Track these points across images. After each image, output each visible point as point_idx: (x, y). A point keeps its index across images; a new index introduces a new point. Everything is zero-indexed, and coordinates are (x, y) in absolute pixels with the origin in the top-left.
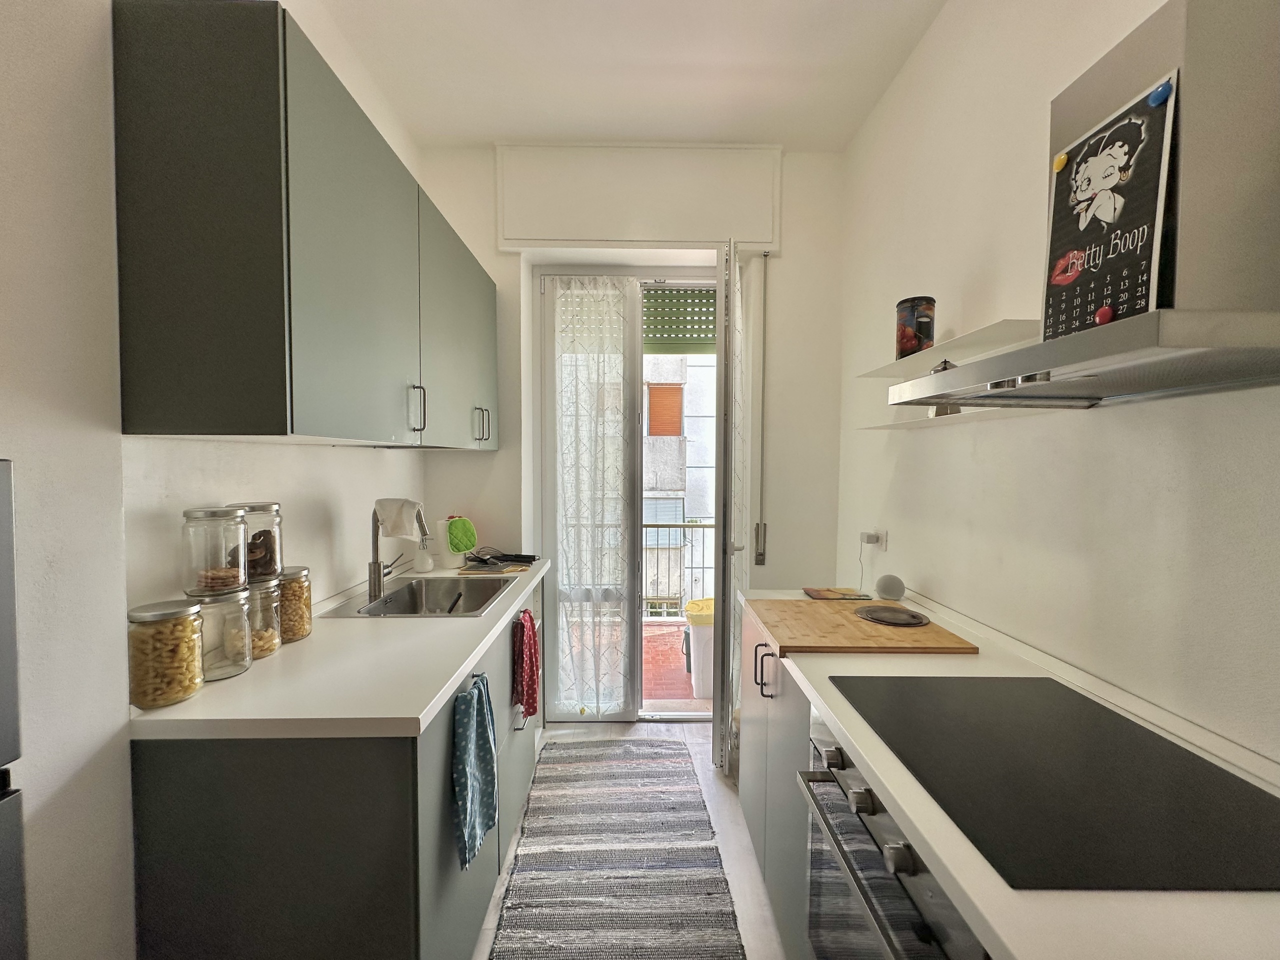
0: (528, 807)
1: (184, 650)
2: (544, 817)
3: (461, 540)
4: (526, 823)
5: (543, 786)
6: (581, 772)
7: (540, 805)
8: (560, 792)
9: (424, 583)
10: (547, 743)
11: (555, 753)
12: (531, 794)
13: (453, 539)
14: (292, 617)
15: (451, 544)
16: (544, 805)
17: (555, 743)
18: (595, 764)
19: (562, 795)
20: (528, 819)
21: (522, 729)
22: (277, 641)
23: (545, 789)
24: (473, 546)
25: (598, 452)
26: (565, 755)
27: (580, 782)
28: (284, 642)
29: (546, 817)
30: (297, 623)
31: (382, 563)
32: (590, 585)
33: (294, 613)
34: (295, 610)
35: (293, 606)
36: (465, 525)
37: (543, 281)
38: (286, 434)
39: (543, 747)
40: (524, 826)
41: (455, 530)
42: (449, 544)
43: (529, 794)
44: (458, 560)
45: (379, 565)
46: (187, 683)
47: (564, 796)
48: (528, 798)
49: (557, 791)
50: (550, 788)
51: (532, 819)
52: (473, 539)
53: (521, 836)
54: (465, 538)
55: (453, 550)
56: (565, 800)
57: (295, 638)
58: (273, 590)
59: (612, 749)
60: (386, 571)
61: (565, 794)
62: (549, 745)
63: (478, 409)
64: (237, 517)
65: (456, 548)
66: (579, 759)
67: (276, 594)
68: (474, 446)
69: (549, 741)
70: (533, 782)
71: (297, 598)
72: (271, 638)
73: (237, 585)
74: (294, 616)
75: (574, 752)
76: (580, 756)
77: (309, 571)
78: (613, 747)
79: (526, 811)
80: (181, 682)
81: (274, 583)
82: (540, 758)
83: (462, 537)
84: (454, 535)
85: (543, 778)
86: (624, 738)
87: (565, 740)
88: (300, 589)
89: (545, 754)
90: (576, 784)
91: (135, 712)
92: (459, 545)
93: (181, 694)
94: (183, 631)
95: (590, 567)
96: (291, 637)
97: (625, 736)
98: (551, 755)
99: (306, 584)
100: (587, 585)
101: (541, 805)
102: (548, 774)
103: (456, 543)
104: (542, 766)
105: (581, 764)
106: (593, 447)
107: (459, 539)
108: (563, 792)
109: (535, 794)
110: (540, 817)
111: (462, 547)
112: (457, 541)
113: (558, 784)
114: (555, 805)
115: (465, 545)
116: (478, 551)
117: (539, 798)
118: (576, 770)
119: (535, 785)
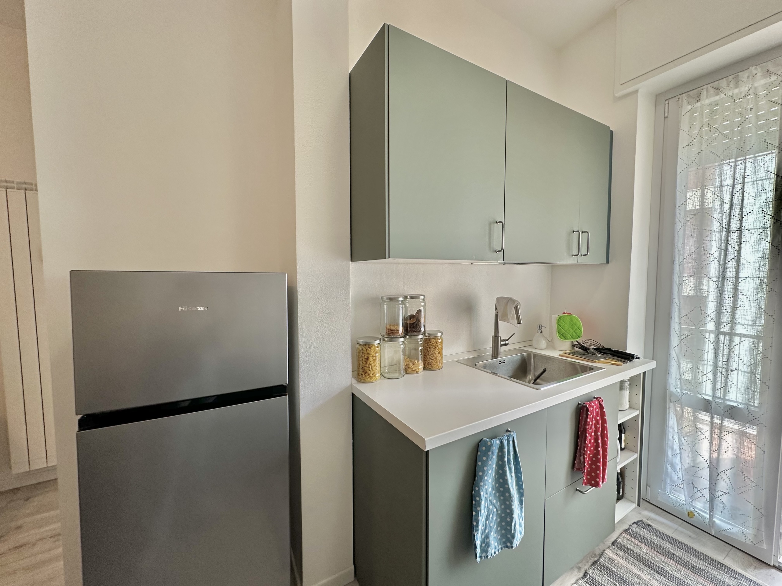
0: (598, 560)
1: (371, 359)
2: (609, 579)
3: (568, 331)
4: (591, 571)
5: (621, 553)
6: (667, 569)
7: (610, 566)
8: (636, 571)
9: (532, 355)
10: (641, 521)
11: (644, 533)
12: (606, 552)
13: (560, 329)
14: (431, 357)
15: (558, 332)
16: (614, 569)
17: (649, 525)
18: (688, 572)
19: (636, 574)
20: (594, 569)
21: (583, 493)
22: (421, 366)
23: (621, 557)
24: (579, 337)
25: (727, 262)
26: (656, 542)
27: (662, 577)
28: (424, 368)
29: (611, 580)
30: (433, 361)
31: (499, 337)
32: (709, 396)
33: (432, 355)
34: (433, 354)
35: (431, 351)
36: (572, 320)
37: (667, 106)
38: (385, 258)
39: (636, 521)
40: (588, 571)
41: (562, 323)
42: (557, 332)
43: (604, 550)
44: (566, 345)
45: (498, 338)
46: (371, 375)
47: (639, 577)
48: (602, 553)
49: (633, 567)
50: (626, 560)
51: (596, 571)
52: (578, 331)
53: (582, 578)
54: (571, 330)
55: (560, 337)
56: (637, 580)
57: (433, 369)
58: (420, 340)
59: (720, 573)
60: (502, 343)
61: (639, 575)
62: (643, 523)
63: (575, 232)
64: (399, 301)
65: (563, 336)
66: (672, 556)
67: (421, 343)
68: (573, 261)
69: (645, 520)
70: (613, 543)
71: (434, 348)
72: (418, 365)
73: (398, 335)
74: (432, 357)
75: (667, 546)
76: (674, 554)
77: (442, 334)
78: (722, 572)
79: (595, 561)
80: (369, 374)
81: (420, 337)
82: (629, 529)
83: (569, 328)
84: (562, 326)
85: (623, 546)
86: (743, 573)
87: (663, 529)
88: (436, 343)
89: (634, 528)
90: (657, 576)
91: (354, 381)
92: (565, 334)
93: (368, 380)
94: (370, 351)
95: (711, 378)
96: (430, 368)
97: (746, 571)
98: (641, 533)
99: (440, 341)
100: (705, 394)
101: (612, 567)
102: (630, 547)
103: (563, 332)
104: (628, 537)
105: (672, 561)
106: (722, 257)
107: (566, 330)
108: (639, 573)
109: (609, 553)
110: (606, 576)
111: (568, 336)
112: (564, 331)
113: (637, 562)
114: (626, 577)
115: (571, 335)
116: (584, 341)
117: (611, 560)
118: (662, 564)
119: (614, 547)
